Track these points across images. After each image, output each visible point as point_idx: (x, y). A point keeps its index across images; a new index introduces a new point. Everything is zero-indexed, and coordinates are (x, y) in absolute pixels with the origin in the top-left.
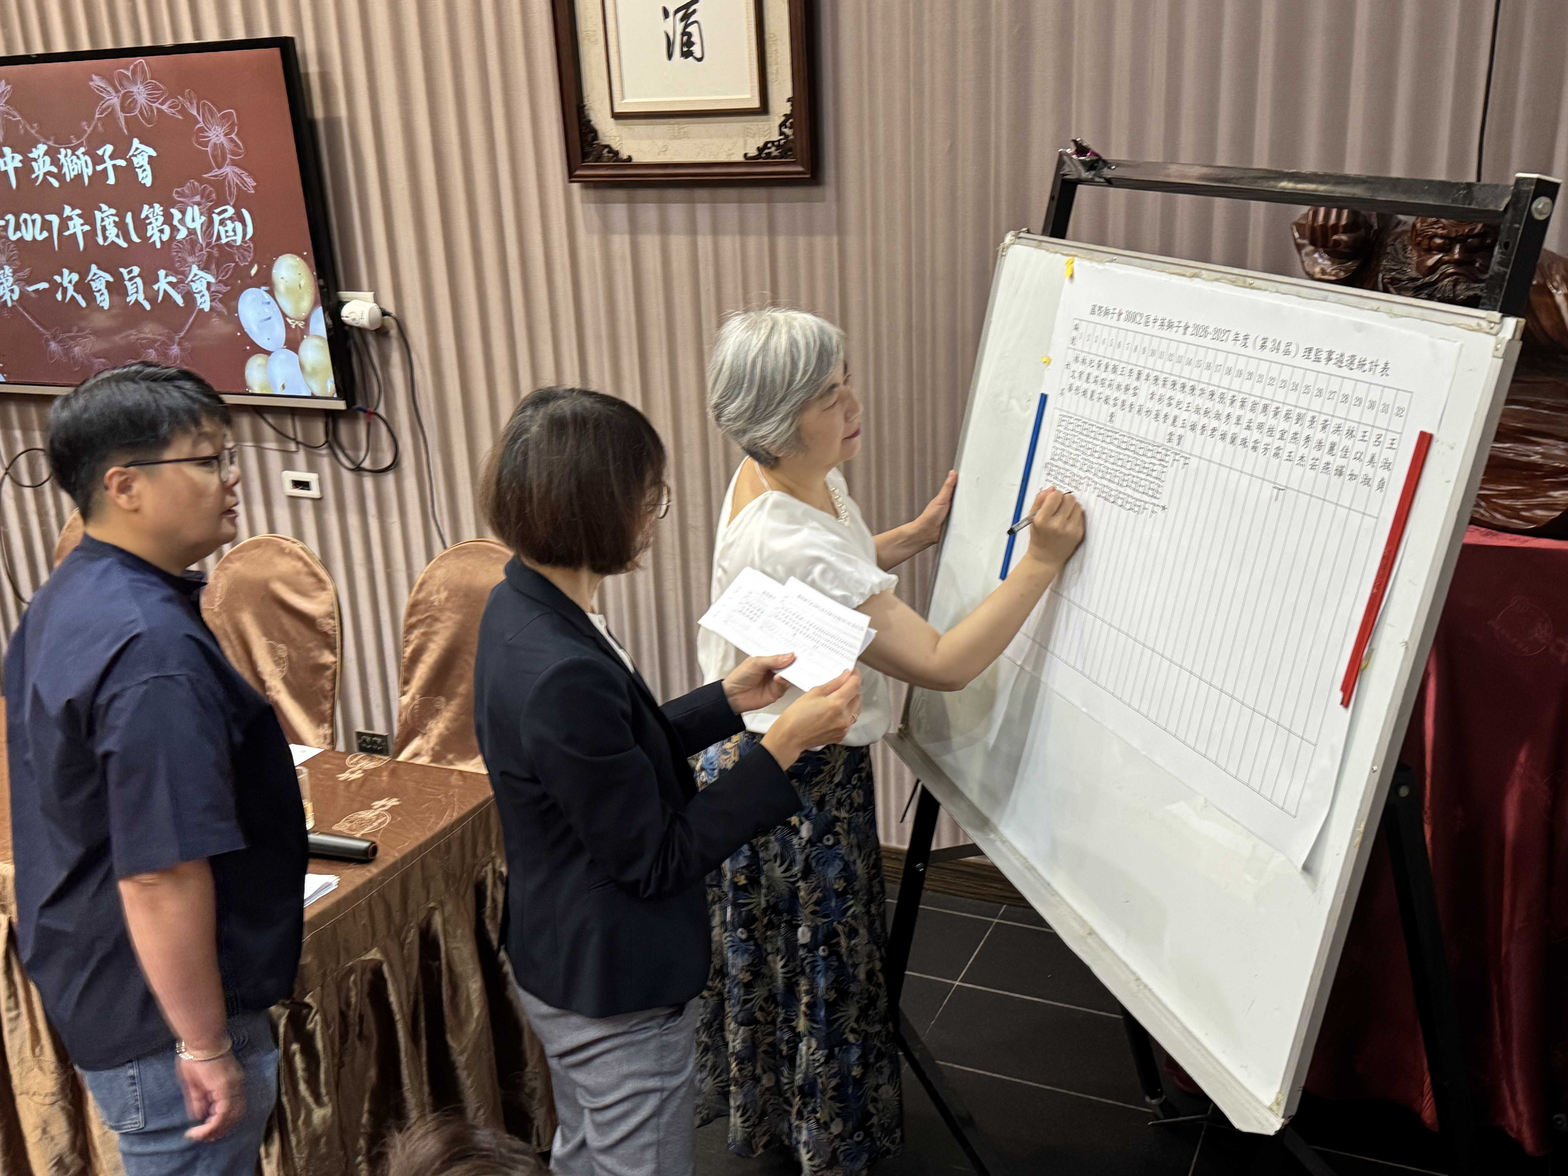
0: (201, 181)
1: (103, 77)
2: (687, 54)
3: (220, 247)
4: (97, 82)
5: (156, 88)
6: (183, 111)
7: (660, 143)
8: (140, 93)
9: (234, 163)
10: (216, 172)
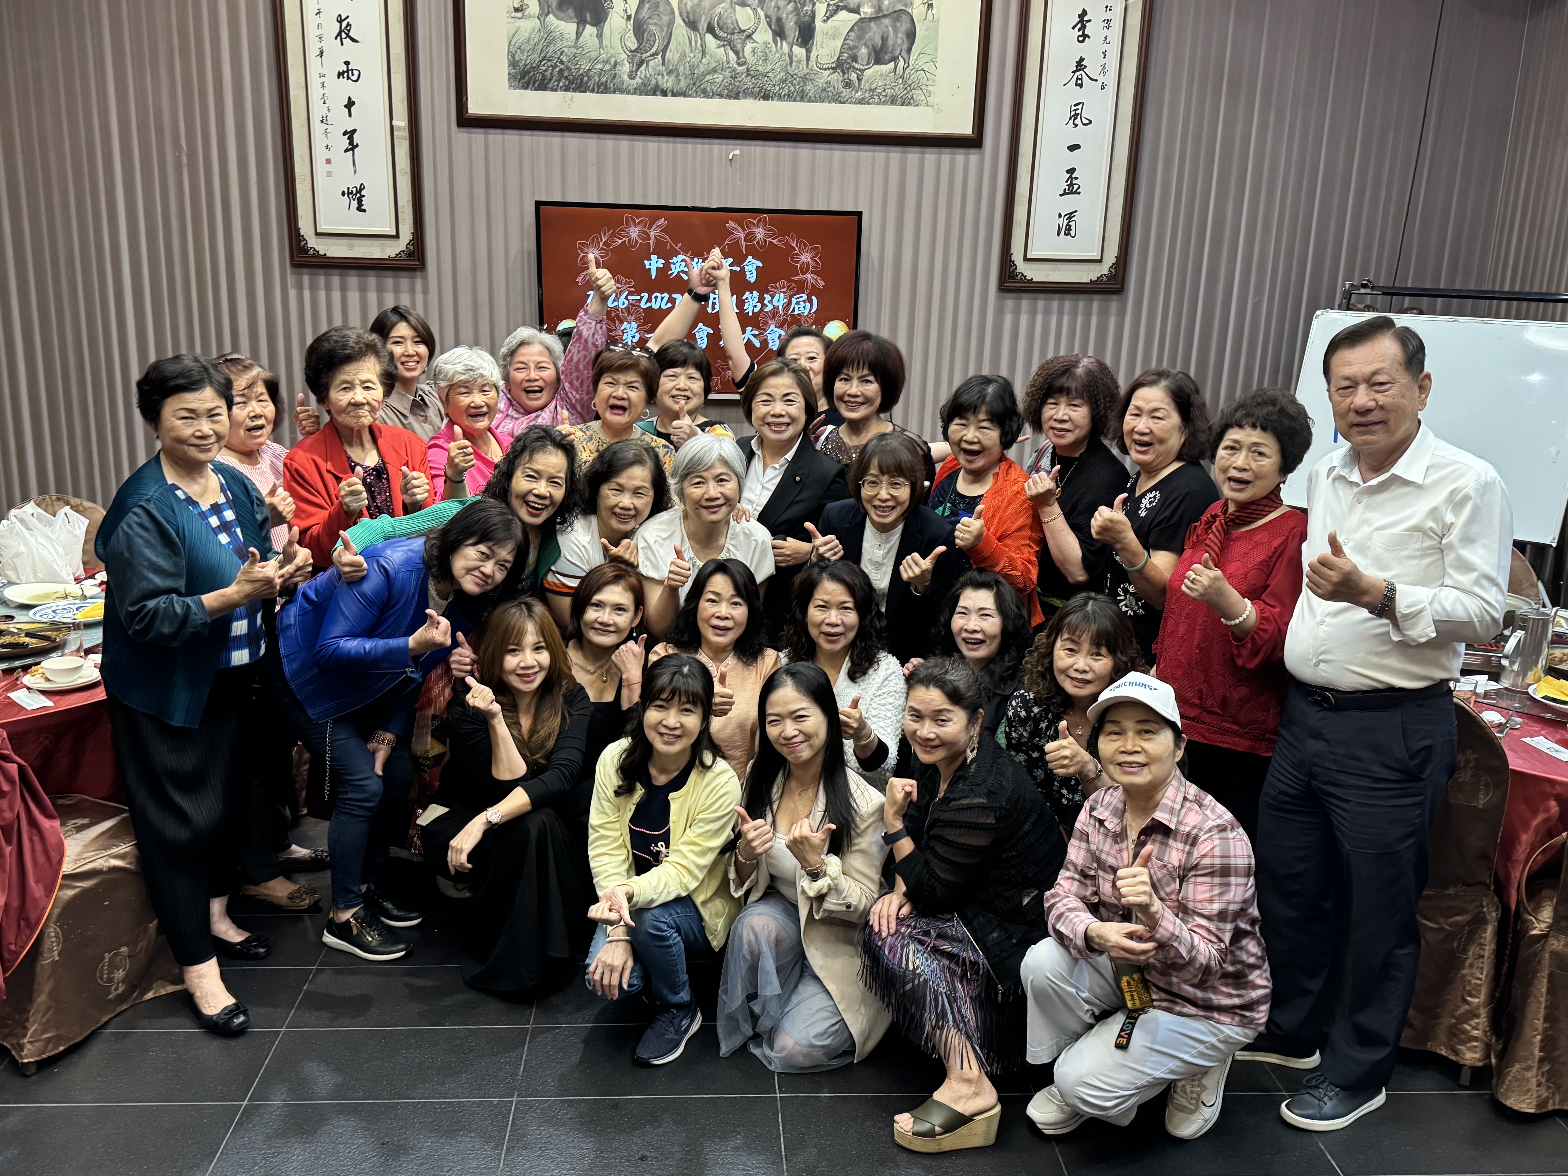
0: (789, 281)
1: (735, 221)
2: (1066, 234)
3: (793, 316)
4: (731, 224)
5: (771, 230)
6: (787, 244)
7: (1045, 273)
8: (760, 233)
9: (813, 272)
10: (801, 276)
